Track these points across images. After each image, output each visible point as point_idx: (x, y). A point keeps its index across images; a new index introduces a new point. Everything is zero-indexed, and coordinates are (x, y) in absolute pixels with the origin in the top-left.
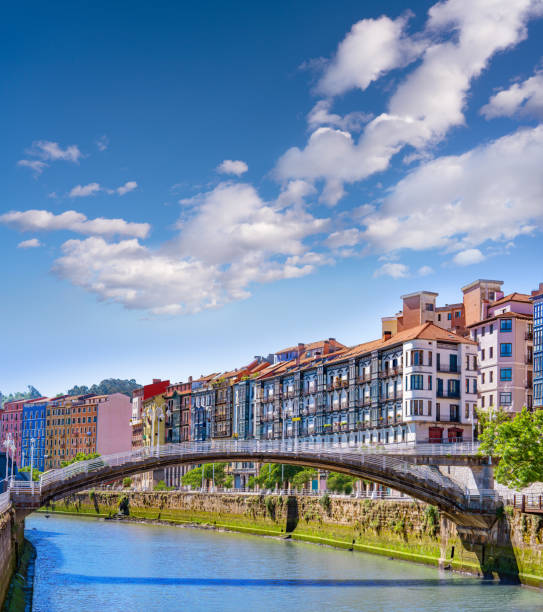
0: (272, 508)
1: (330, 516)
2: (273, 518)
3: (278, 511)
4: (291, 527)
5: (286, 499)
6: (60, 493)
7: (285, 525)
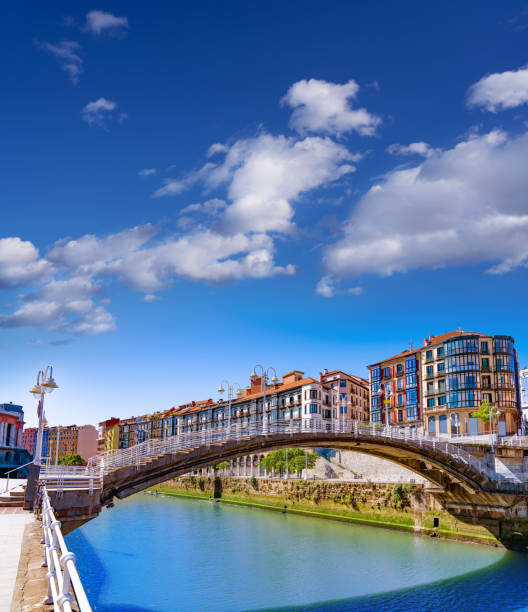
0: (202, 484)
1: (257, 490)
2: (203, 490)
3: (206, 485)
4: (218, 495)
5: (213, 479)
6: (130, 486)
7: (213, 493)
